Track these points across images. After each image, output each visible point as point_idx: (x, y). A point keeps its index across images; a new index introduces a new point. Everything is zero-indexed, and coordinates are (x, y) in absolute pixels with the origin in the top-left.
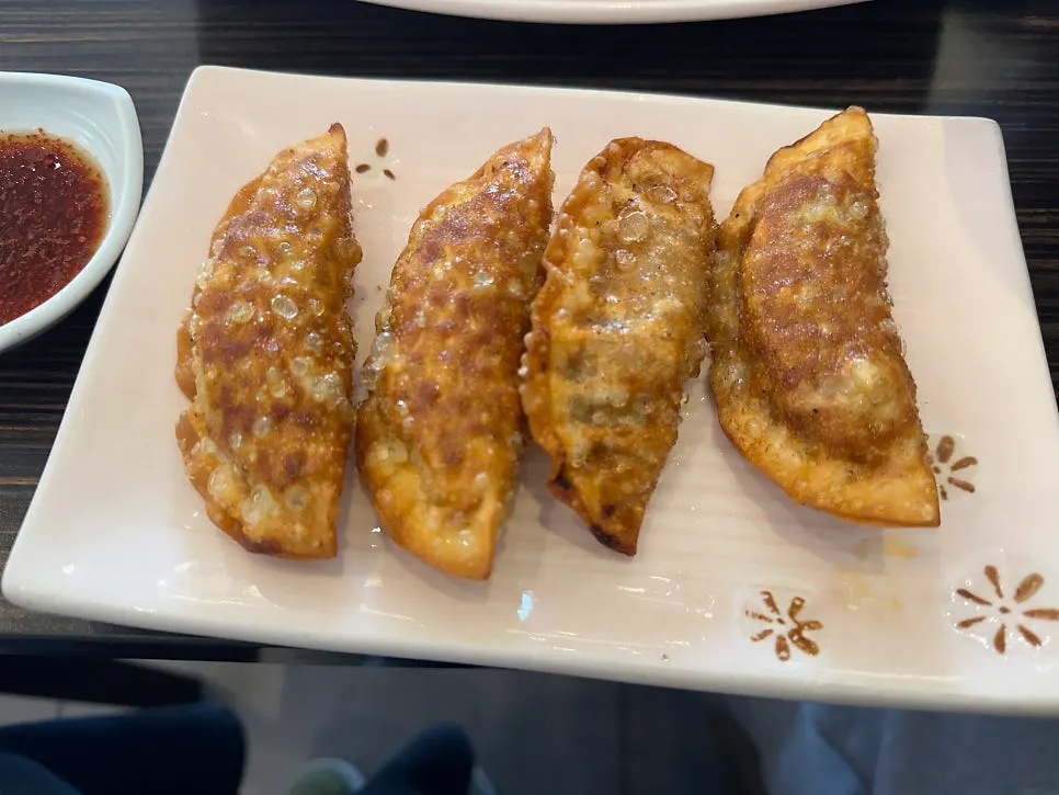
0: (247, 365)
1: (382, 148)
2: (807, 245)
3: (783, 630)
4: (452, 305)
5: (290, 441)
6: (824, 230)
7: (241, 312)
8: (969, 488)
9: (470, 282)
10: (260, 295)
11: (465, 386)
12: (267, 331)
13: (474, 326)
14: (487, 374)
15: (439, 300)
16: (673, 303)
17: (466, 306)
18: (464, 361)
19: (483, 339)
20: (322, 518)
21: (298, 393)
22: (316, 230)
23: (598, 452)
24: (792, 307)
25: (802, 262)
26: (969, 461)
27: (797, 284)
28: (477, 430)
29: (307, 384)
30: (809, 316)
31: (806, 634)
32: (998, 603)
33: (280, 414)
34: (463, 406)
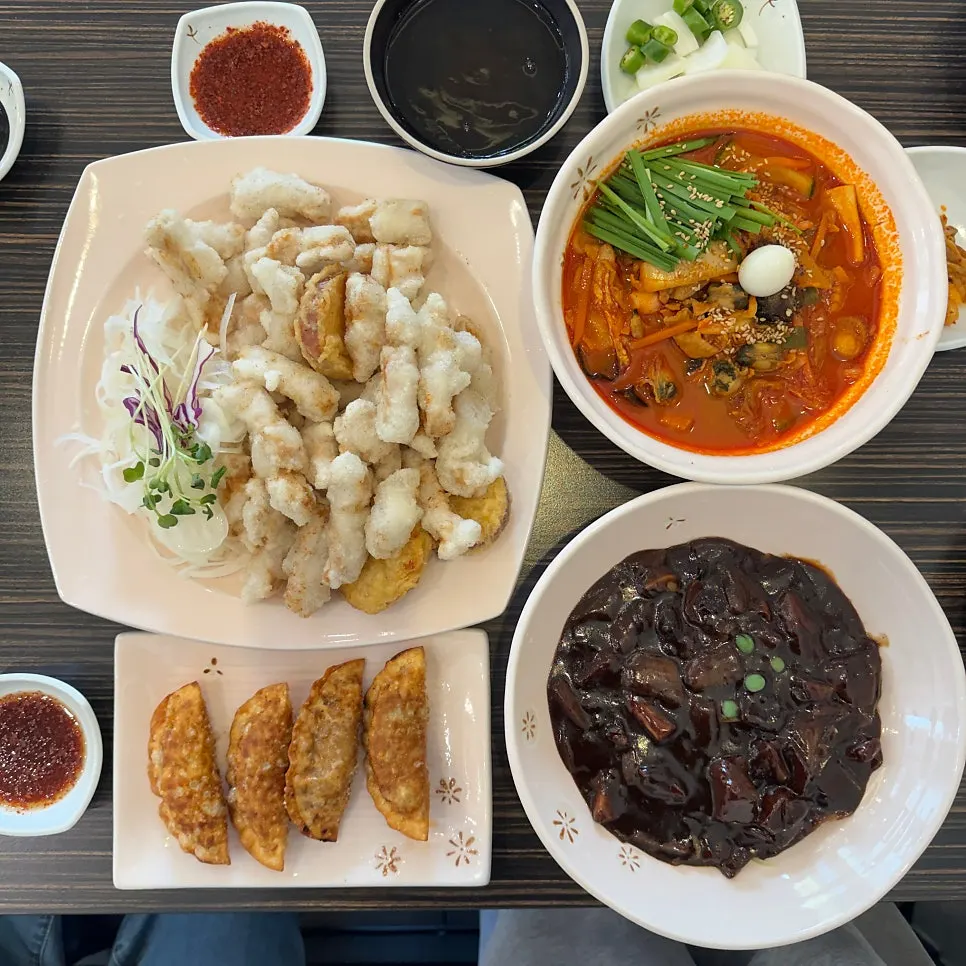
0: (186, 812)
1: (214, 661)
2: (389, 732)
3: (386, 863)
4: (256, 778)
5: (208, 834)
6: (396, 725)
7: (180, 792)
8: (458, 800)
9: (262, 768)
10: (183, 783)
11: (265, 809)
12: (190, 797)
13: (266, 784)
14: (273, 801)
15: (252, 776)
16: (339, 762)
17: (262, 777)
18: (264, 800)
19: (270, 789)
20: (224, 854)
21: (206, 816)
22: (198, 743)
23: (316, 817)
24: (383, 761)
25: (388, 740)
26: (459, 790)
27: (385, 752)
28: (273, 823)
29: (209, 812)
30: (389, 764)
31: (394, 863)
32: (461, 846)
33: (202, 825)
34: (266, 816)
